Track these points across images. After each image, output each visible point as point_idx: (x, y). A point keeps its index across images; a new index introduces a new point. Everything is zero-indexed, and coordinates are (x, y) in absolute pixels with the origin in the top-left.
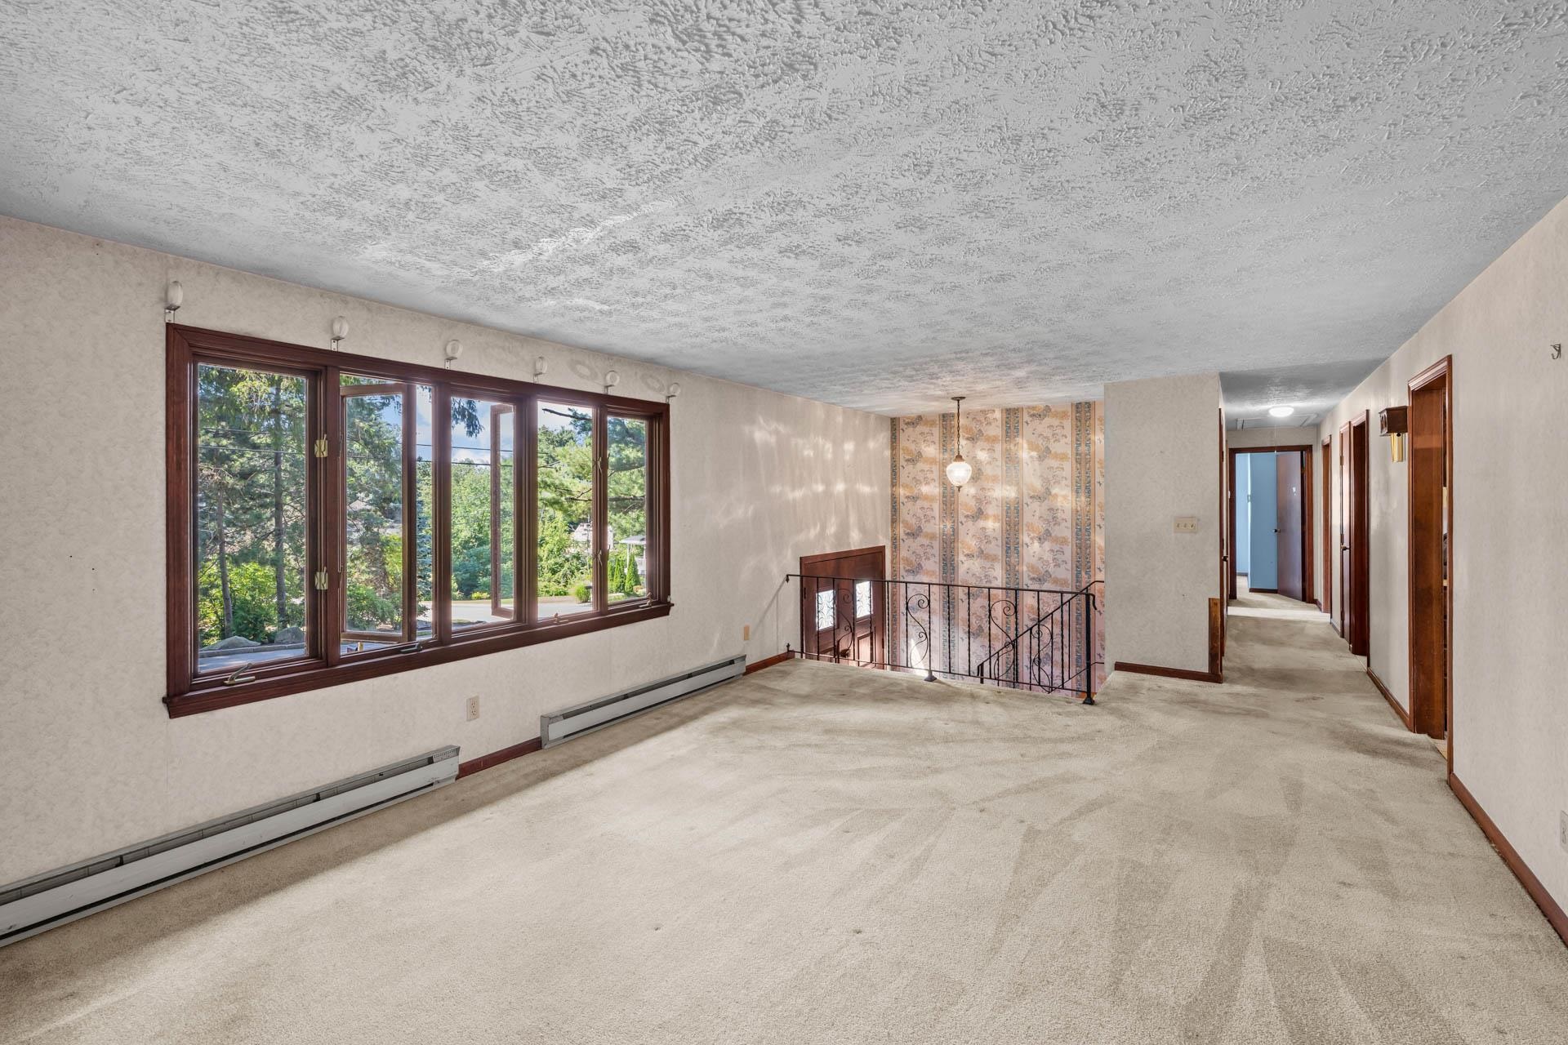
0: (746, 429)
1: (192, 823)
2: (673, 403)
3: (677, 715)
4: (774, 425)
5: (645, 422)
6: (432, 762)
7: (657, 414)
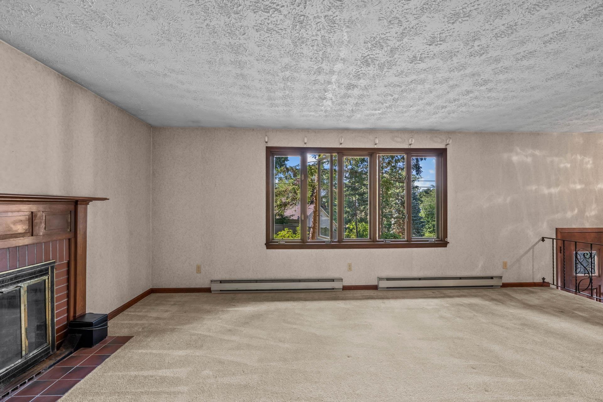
0: (505, 156)
1: (271, 278)
2: (448, 147)
3: (444, 294)
4: (530, 151)
5: (435, 158)
6: (334, 281)
7: (441, 153)
